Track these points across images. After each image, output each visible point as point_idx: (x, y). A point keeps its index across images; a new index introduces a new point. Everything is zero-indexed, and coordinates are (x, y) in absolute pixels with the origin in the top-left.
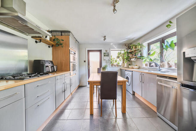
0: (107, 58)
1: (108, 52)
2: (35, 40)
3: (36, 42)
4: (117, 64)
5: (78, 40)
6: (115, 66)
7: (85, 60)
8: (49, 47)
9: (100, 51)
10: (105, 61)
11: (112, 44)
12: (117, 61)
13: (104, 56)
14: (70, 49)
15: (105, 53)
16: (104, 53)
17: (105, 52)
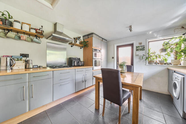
0: (141, 53)
1: (142, 45)
2: (71, 45)
3: (72, 46)
4: (159, 61)
5: (105, 38)
6: (156, 63)
7: (113, 57)
8: (81, 48)
9: (132, 45)
10: (138, 57)
11: (151, 32)
12: (161, 57)
13: (137, 50)
14: (93, 47)
15: (139, 47)
16: (137, 47)
17: (138, 45)
